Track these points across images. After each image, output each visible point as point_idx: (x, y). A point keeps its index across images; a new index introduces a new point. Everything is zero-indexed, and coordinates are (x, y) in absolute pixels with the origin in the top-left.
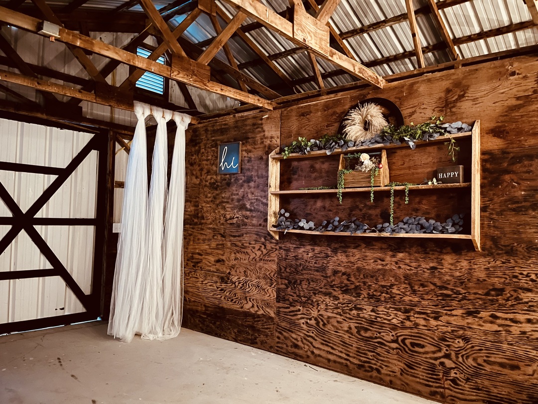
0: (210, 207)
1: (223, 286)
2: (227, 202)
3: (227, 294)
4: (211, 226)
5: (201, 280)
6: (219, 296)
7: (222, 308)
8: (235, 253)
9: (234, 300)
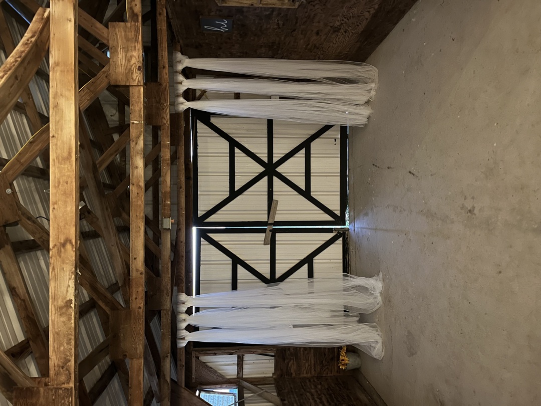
0: (264, 38)
1: (342, 31)
2: (261, 27)
3: (351, 28)
4: (283, 38)
5: (332, 44)
6: (351, 34)
7: (362, 32)
8: (313, 23)
9: (358, 24)
